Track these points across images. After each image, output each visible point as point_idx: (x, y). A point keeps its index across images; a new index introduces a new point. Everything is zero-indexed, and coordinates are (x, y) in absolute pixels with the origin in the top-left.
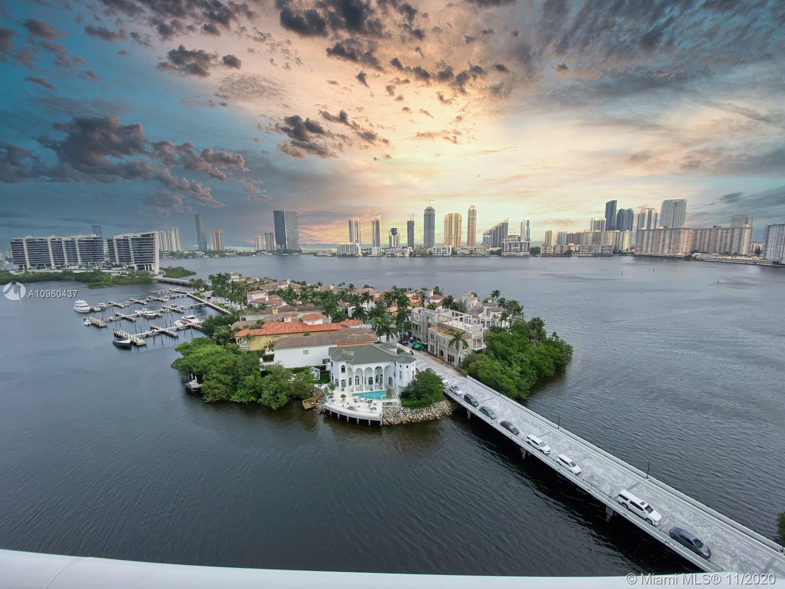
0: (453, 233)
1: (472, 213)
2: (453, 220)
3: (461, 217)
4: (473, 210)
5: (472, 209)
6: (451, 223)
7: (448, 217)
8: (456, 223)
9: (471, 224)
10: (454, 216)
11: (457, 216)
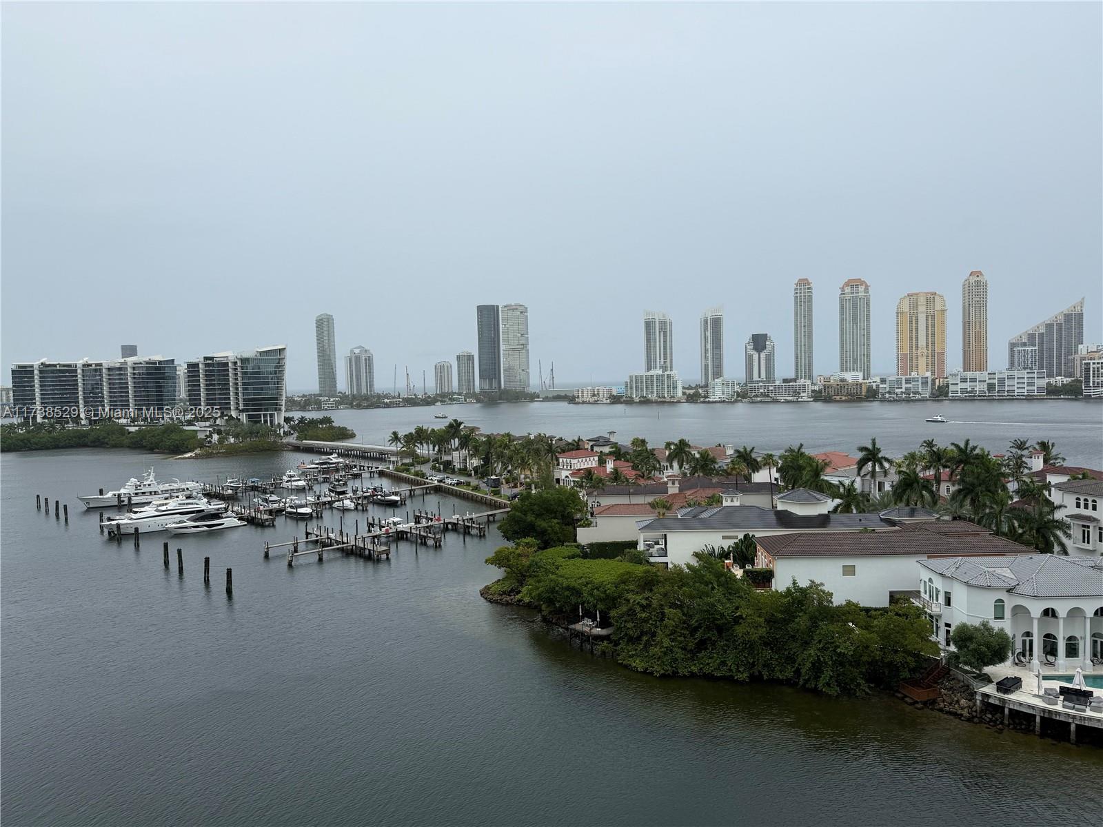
0: (922, 342)
1: (976, 292)
2: (922, 309)
3: (942, 300)
4: (978, 283)
5: (973, 279)
6: (914, 318)
7: (907, 302)
8: (930, 317)
9: (972, 318)
10: (922, 300)
11: (931, 298)
